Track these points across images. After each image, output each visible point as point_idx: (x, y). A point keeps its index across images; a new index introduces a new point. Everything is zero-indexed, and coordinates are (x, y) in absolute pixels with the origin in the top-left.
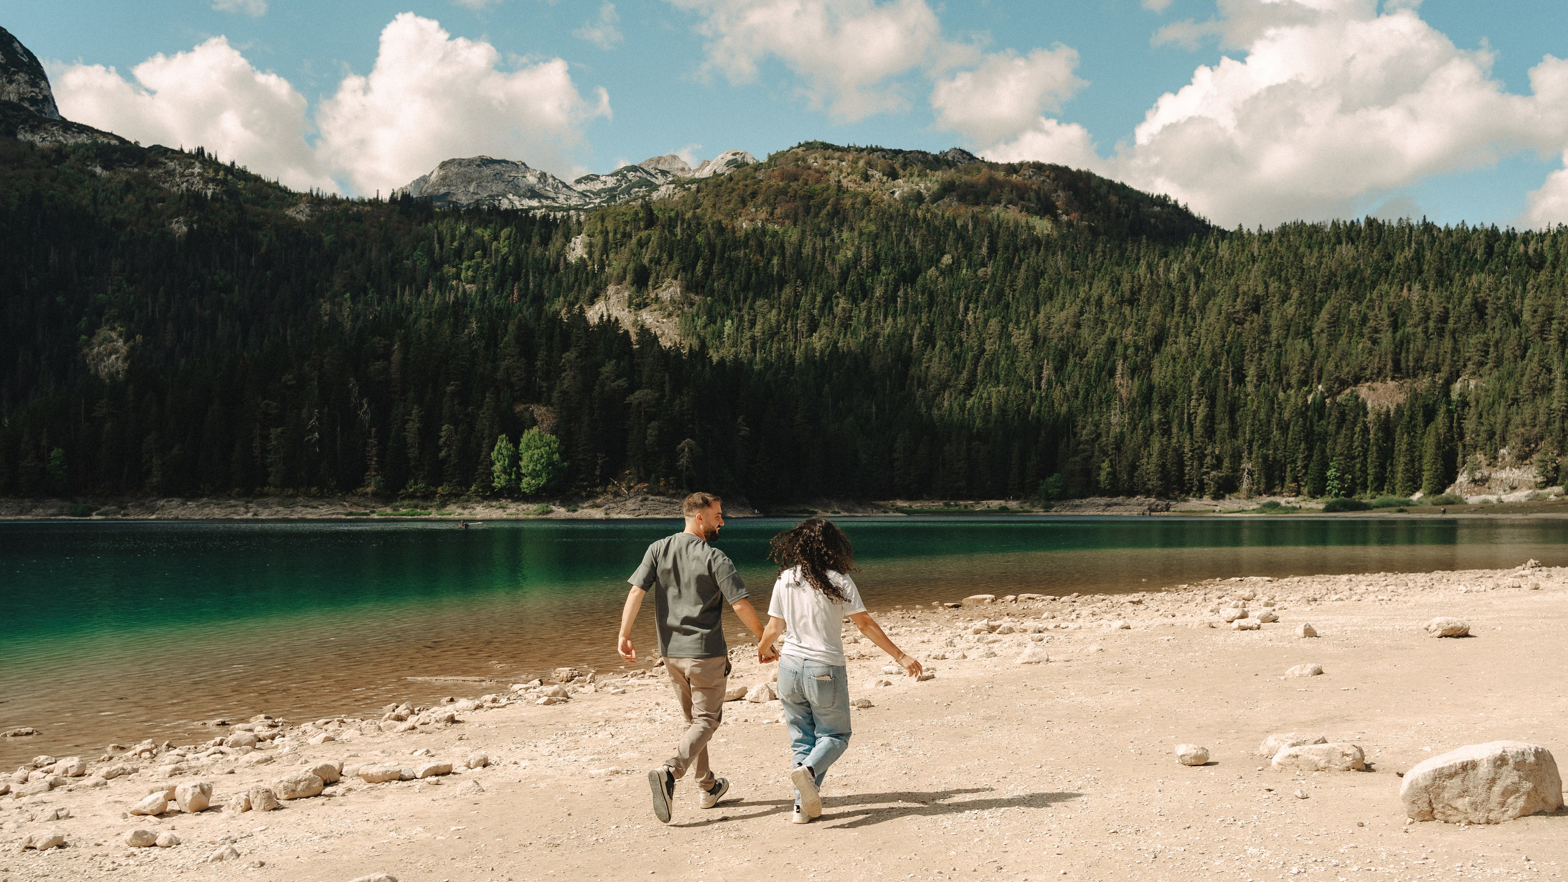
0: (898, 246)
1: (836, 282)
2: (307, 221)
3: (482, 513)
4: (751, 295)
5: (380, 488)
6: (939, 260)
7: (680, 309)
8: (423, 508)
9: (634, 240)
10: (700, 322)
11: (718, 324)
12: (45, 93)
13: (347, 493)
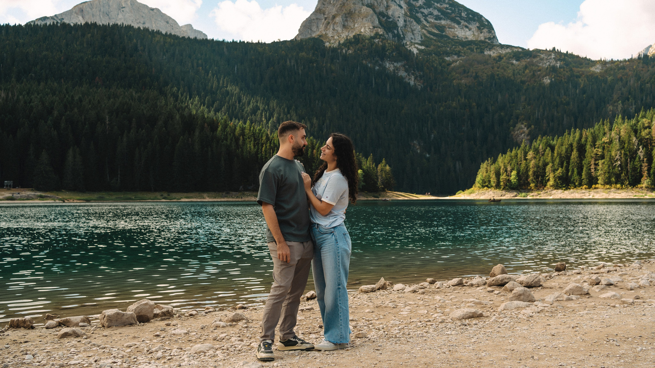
2: (600, 72)
5: (648, 185)
12: (494, 35)
13: (633, 187)
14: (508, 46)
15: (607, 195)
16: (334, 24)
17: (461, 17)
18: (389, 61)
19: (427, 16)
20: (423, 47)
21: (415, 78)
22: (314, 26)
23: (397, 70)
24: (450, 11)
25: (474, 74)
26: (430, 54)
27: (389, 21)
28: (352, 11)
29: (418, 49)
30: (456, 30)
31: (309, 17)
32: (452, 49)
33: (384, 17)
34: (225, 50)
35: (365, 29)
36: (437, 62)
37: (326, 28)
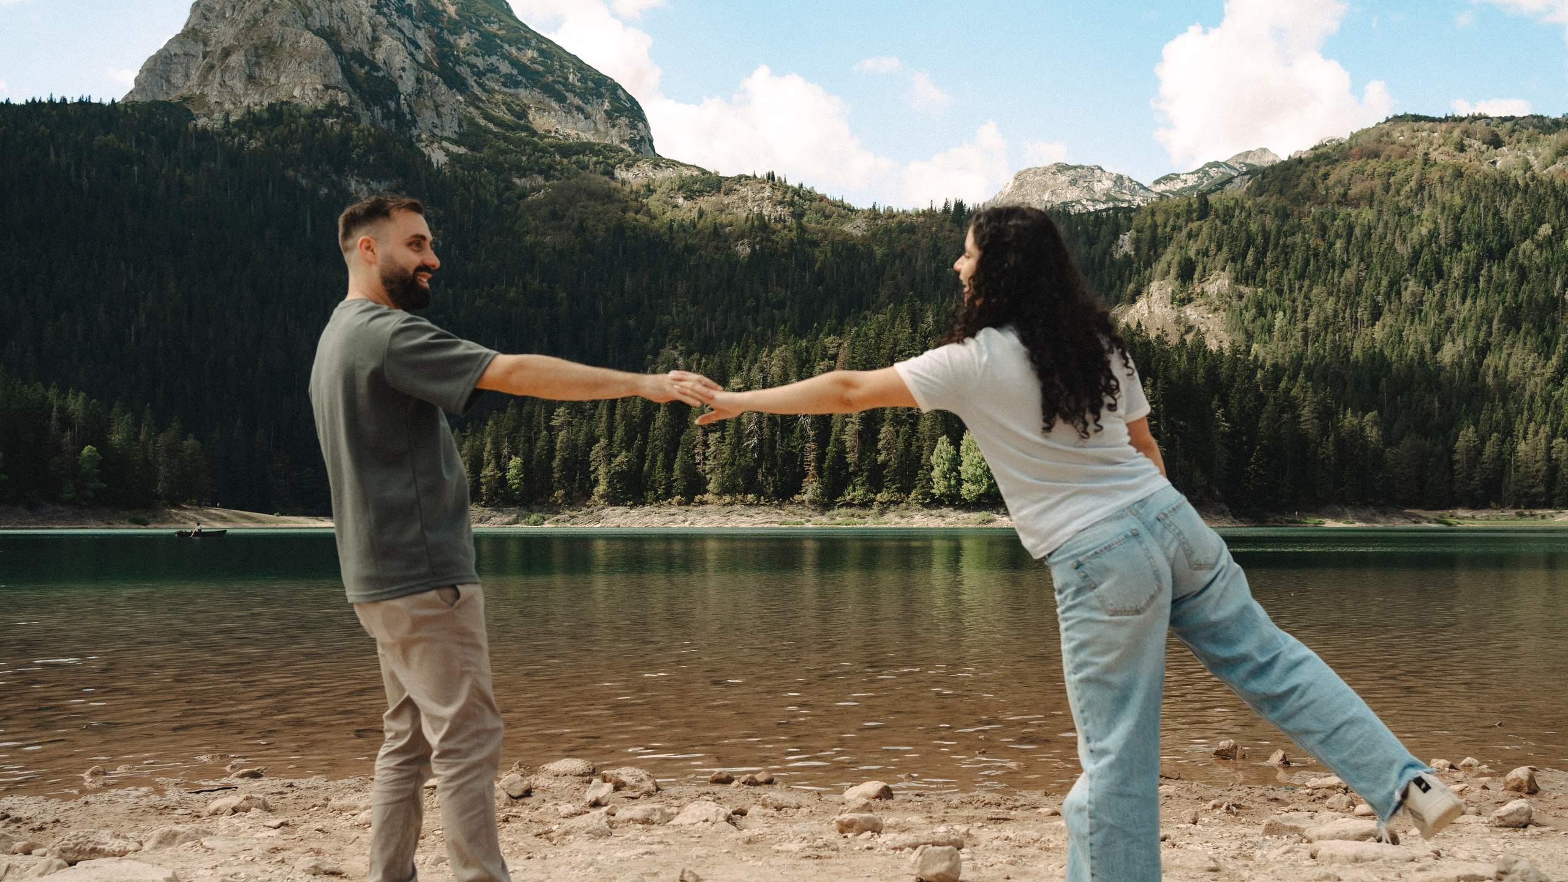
0: (1486, 216)
1: (1406, 263)
2: (863, 236)
3: (921, 520)
4: (1307, 283)
5: (816, 495)
6: (1535, 232)
7: (1226, 302)
8: (859, 516)
9: (1184, 232)
10: (1248, 316)
11: (1269, 316)
13: (784, 500)
14: (672, 164)
15: (723, 520)
16: (223, 72)
17: (565, 83)
18: (358, 175)
19: (484, 74)
20: (462, 150)
22: (177, 72)
24: (541, 69)
25: (576, 223)
26: (476, 166)
27: (377, 78)
28: (275, 43)
29: (447, 152)
30: (553, 114)
31: (165, 48)
32: (533, 158)
33: (362, 66)
35: (303, 89)
36: (493, 189)
37: (204, 80)
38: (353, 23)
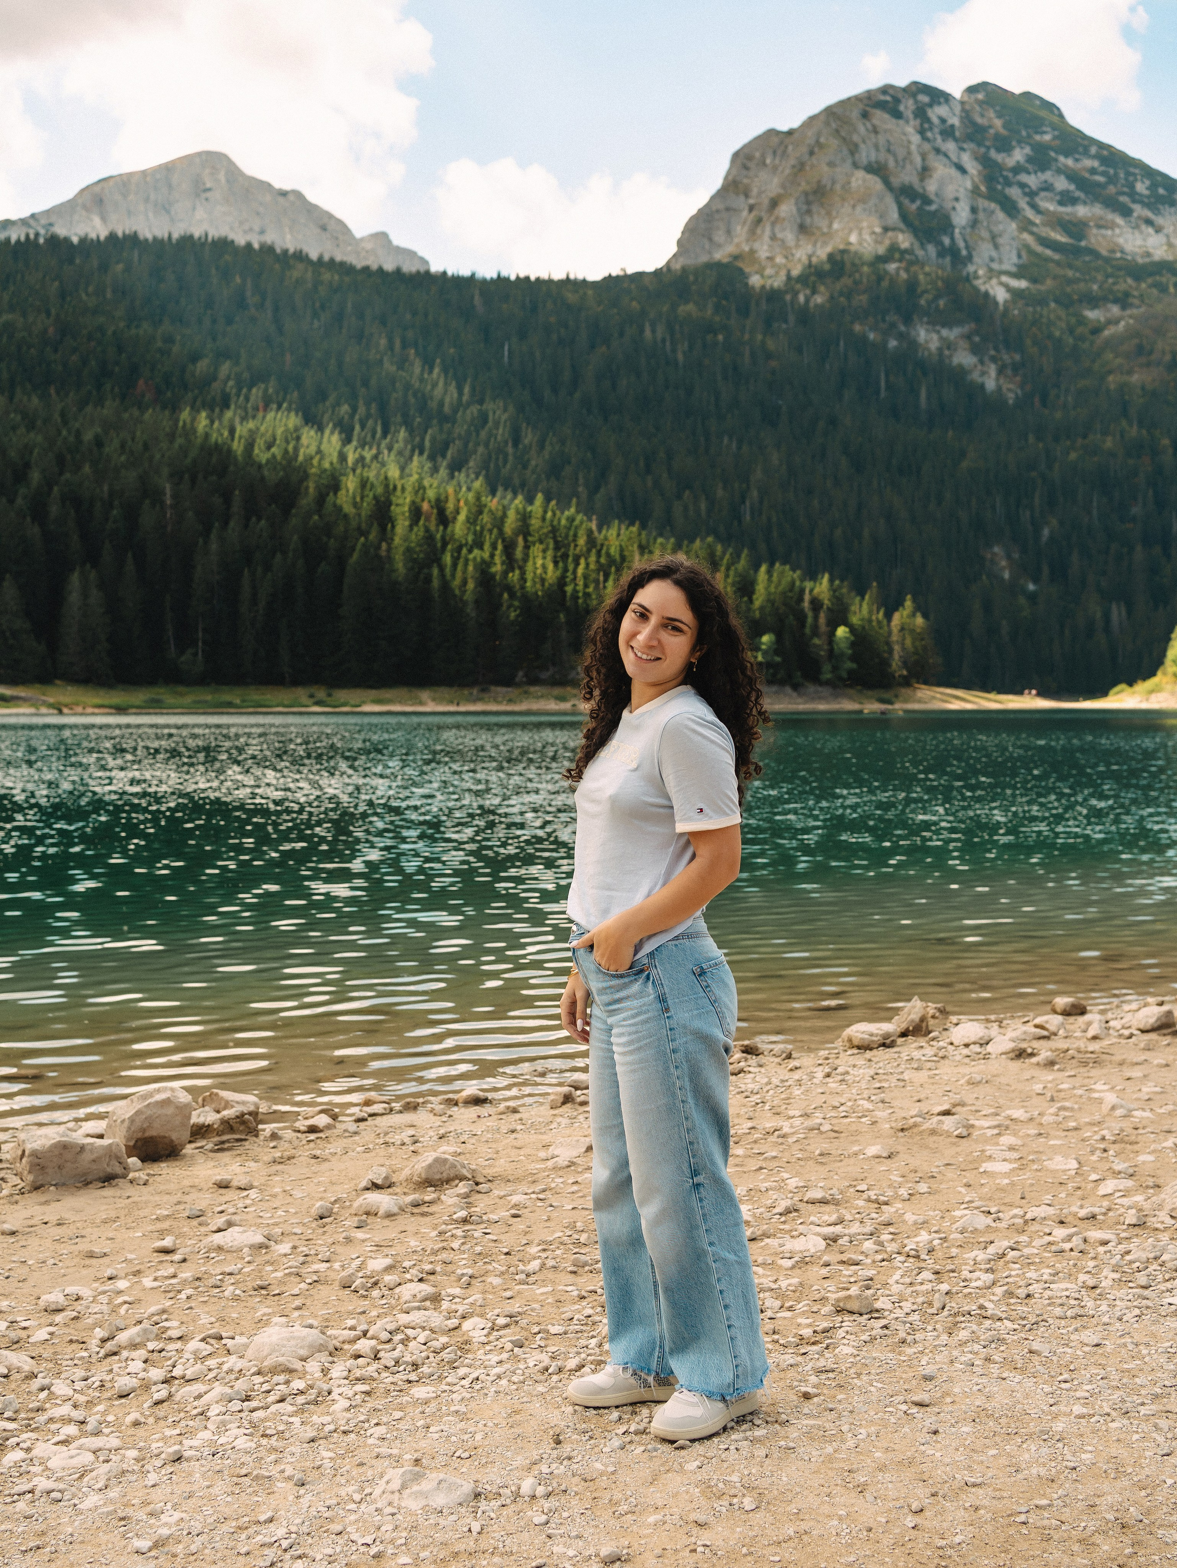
16: (773, 224)
17: (1133, 195)
18: (928, 323)
19: (1037, 194)
20: (1023, 284)
21: (1000, 372)
22: (718, 229)
23: (949, 348)
24: (1102, 179)
25: (1168, 357)
26: (1041, 301)
27: (929, 212)
28: (825, 186)
29: (1009, 289)
30: (1117, 231)
31: (707, 206)
32: (1106, 286)
33: (913, 201)
34: (477, 300)
35: (860, 234)
36: (1064, 325)
37: (752, 233)
38: (901, 153)
